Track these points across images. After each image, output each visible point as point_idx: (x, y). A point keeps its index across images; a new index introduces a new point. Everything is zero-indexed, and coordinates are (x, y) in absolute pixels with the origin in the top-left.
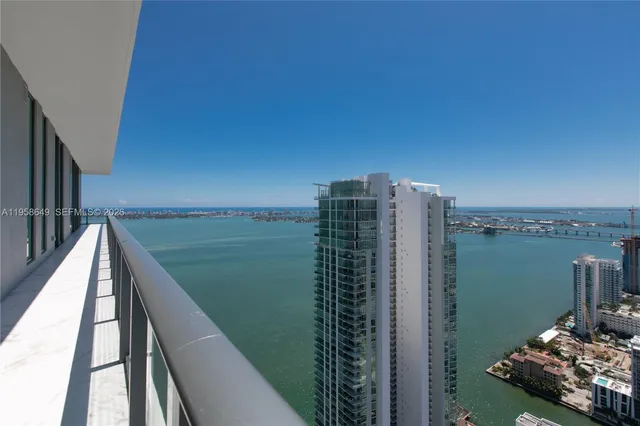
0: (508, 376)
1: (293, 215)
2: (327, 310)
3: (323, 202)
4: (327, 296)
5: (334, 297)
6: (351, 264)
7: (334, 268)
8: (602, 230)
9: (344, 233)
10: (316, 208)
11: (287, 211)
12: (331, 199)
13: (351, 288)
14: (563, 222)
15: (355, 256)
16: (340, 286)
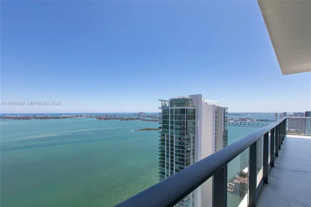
0: (232, 190)
1: (118, 117)
2: (168, 168)
3: (165, 110)
4: (168, 160)
5: (172, 161)
6: (183, 143)
7: (172, 146)
8: (258, 122)
9: (178, 126)
10: (160, 113)
11: (115, 115)
12: (170, 108)
13: (183, 156)
14: (243, 119)
15: (186, 139)
16: (176, 155)
